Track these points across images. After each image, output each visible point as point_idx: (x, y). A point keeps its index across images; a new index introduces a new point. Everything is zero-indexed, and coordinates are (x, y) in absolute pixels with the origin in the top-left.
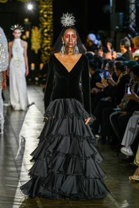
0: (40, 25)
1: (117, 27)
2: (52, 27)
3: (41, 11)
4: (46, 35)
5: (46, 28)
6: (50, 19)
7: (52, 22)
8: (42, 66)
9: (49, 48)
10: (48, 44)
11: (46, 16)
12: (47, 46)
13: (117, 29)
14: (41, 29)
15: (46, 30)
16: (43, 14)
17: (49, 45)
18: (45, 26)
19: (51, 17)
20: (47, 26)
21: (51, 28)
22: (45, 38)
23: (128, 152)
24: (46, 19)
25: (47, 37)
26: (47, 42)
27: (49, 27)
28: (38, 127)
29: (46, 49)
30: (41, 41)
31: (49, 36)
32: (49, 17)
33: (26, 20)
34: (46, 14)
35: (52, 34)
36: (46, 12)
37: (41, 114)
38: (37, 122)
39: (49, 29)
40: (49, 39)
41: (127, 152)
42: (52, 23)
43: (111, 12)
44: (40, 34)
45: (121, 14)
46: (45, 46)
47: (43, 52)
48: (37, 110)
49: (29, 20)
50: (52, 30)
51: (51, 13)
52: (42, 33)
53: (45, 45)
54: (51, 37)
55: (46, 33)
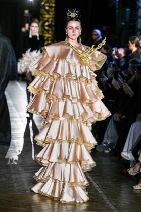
0: (41, 18)
1: (123, 24)
2: (54, 20)
3: (43, 3)
4: (47, 28)
5: (48, 21)
6: (52, 12)
7: (54, 14)
9: (49, 42)
10: (48, 38)
11: (47, 8)
12: (47, 40)
13: (123, 26)
14: (41, 22)
15: (47, 24)
16: (44, 5)
17: (50, 39)
18: (46, 19)
19: (53, 9)
20: (48, 18)
21: (52, 21)
22: (46, 32)
23: (129, 157)
24: (48, 11)
25: (48, 31)
26: (47, 35)
27: (50, 20)
29: (46, 43)
31: (50, 29)
32: (50, 9)
33: (27, 11)
34: (47, 6)
35: (53, 28)
36: (48, 4)
39: (50, 23)
40: (50, 32)
42: (53, 16)
43: (117, 7)
45: (128, 9)
49: (30, 12)
50: (53, 24)
51: (54, 5)
52: (43, 26)
53: (45, 39)
54: (52, 31)
55: (47, 26)
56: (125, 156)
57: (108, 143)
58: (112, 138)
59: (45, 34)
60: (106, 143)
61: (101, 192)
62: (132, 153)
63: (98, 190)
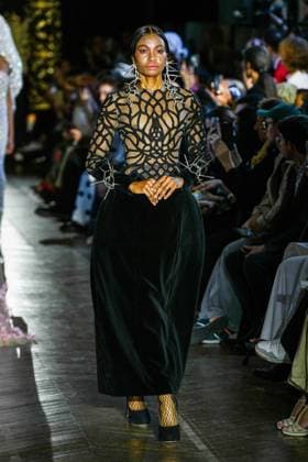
0: (27, 10)
1: (237, 13)
2: (59, 14)
4: (42, 35)
5: (43, 17)
8: (31, 119)
9: (51, 71)
10: (48, 59)
12: (45, 66)
13: (238, 19)
14: (28, 21)
15: (42, 24)
17: (51, 63)
18: (38, 13)
20: (45, 10)
21: (54, 18)
22: (40, 46)
23: (276, 354)
25: (45, 42)
26: (44, 54)
27: (49, 14)
28: (24, 288)
29: (42, 74)
30: (28, 51)
31: (51, 38)
35: (59, 35)
37: (32, 254)
38: (24, 276)
39: (49, 21)
40: (51, 46)
41: (271, 354)
42: (57, 4)
44: (26, 35)
46: (40, 68)
47: (35, 84)
48: (23, 242)
50: (58, 23)
52: (32, 30)
53: (40, 62)
54: (56, 41)
55: (43, 29)
56: (265, 352)
57: (211, 321)
58: (221, 307)
59: (39, 51)
60: (205, 321)
61: (202, 447)
62: (283, 342)
63: (196, 442)
